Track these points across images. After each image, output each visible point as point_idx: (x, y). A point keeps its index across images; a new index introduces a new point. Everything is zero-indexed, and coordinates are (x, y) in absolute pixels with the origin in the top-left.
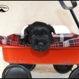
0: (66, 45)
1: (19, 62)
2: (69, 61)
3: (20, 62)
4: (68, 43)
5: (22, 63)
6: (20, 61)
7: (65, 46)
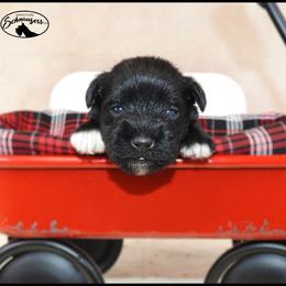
1: (48, 227)
2: (266, 222)
3: (54, 230)
4: (268, 143)
5: (65, 231)
6: (54, 223)
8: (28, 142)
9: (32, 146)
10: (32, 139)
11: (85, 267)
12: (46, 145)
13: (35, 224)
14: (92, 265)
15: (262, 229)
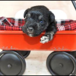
0: (62, 29)
1: (10, 48)
2: (63, 47)
5: (14, 49)
6: (12, 47)
7: (60, 29)
8: (3, 28)
9: (4, 28)
10: (4, 27)
11: (20, 57)
12: (8, 28)
13: (7, 47)
14: (22, 56)
15: (62, 49)
